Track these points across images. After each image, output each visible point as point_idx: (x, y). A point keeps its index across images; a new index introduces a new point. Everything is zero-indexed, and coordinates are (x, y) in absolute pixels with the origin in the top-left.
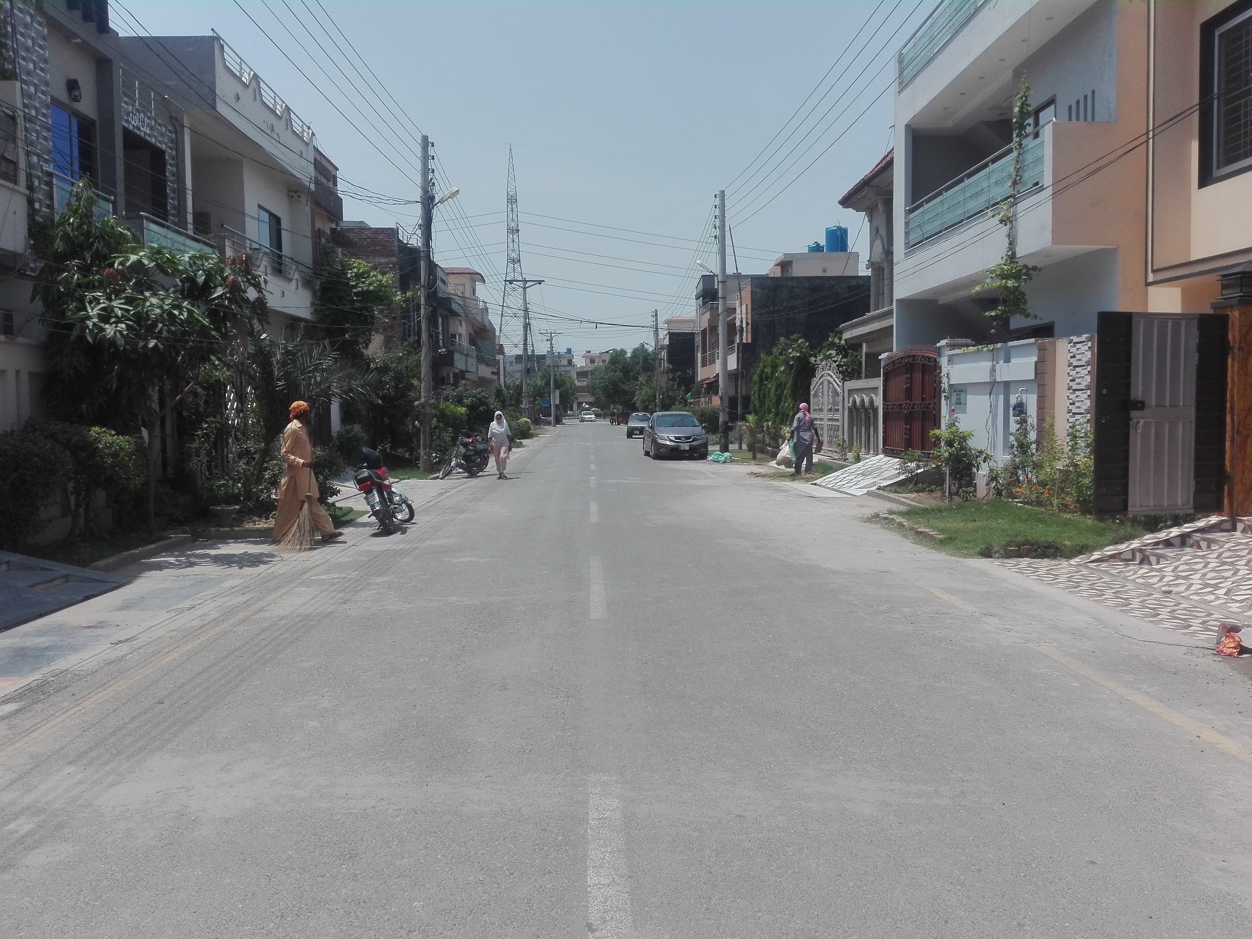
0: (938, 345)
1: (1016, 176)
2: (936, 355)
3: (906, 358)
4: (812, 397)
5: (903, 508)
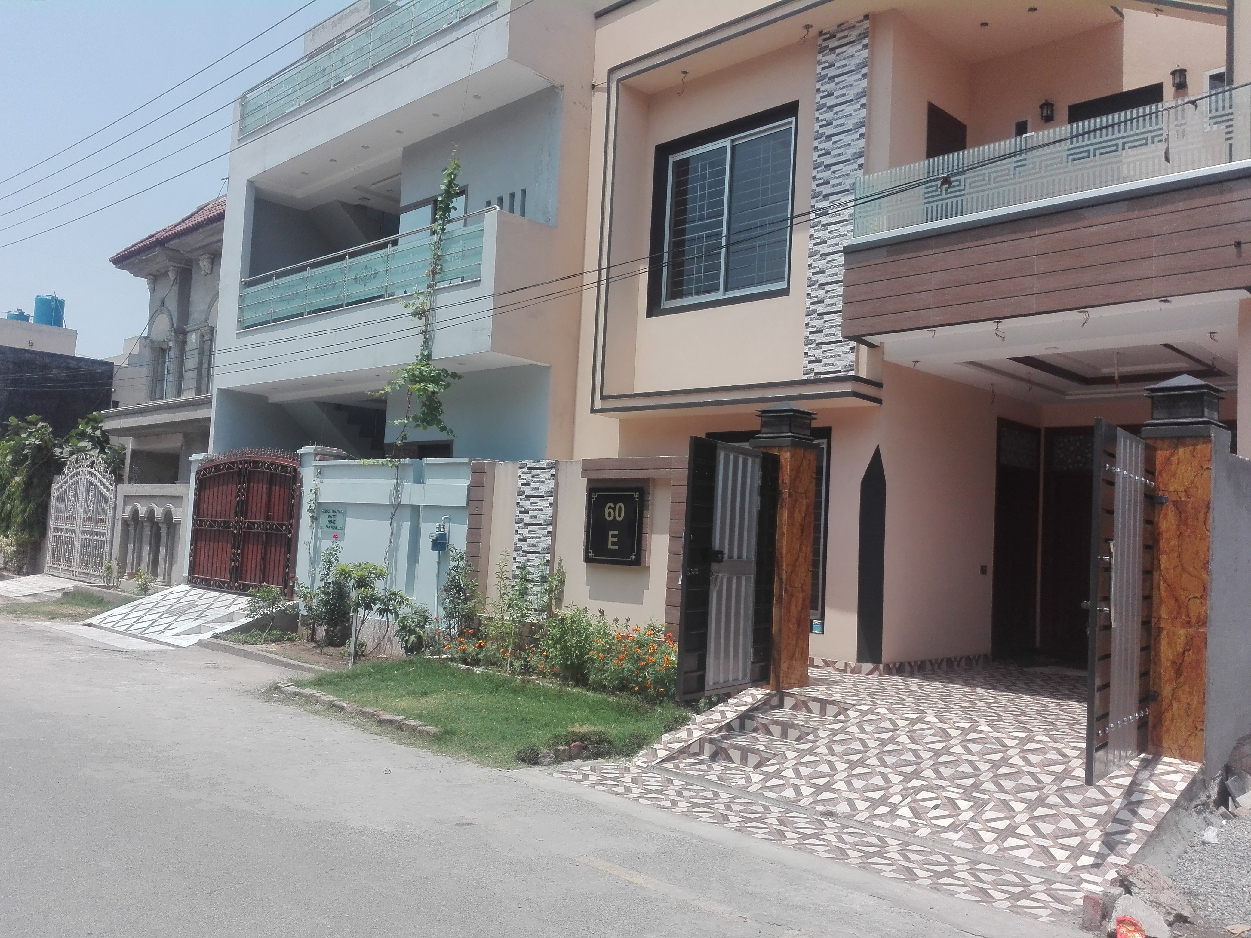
0: (299, 451)
1: (436, 264)
2: (295, 464)
3: (241, 463)
4: (53, 501)
5: (308, 676)
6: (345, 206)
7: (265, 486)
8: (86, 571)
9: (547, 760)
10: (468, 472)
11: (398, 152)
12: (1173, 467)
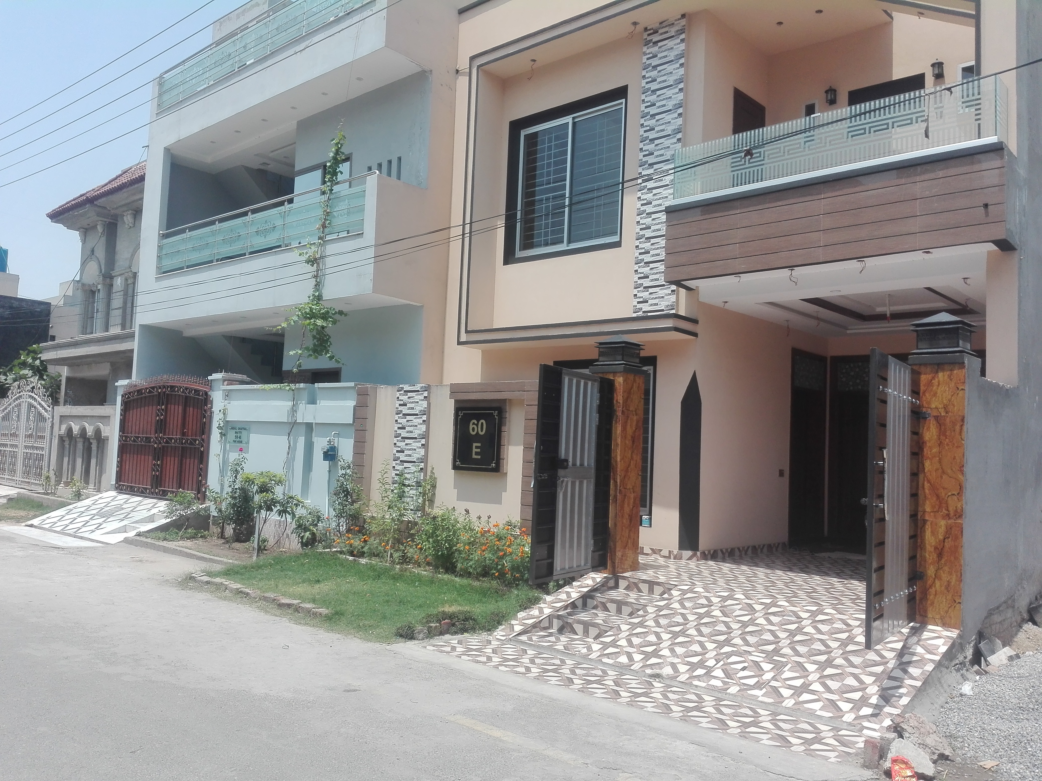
0: (210, 378)
1: (325, 219)
2: (206, 388)
3: (160, 388)
5: (218, 568)
6: (247, 168)
7: (180, 408)
8: (28, 480)
9: (421, 635)
10: (354, 394)
11: (293, 125)
12: (935, 388)
